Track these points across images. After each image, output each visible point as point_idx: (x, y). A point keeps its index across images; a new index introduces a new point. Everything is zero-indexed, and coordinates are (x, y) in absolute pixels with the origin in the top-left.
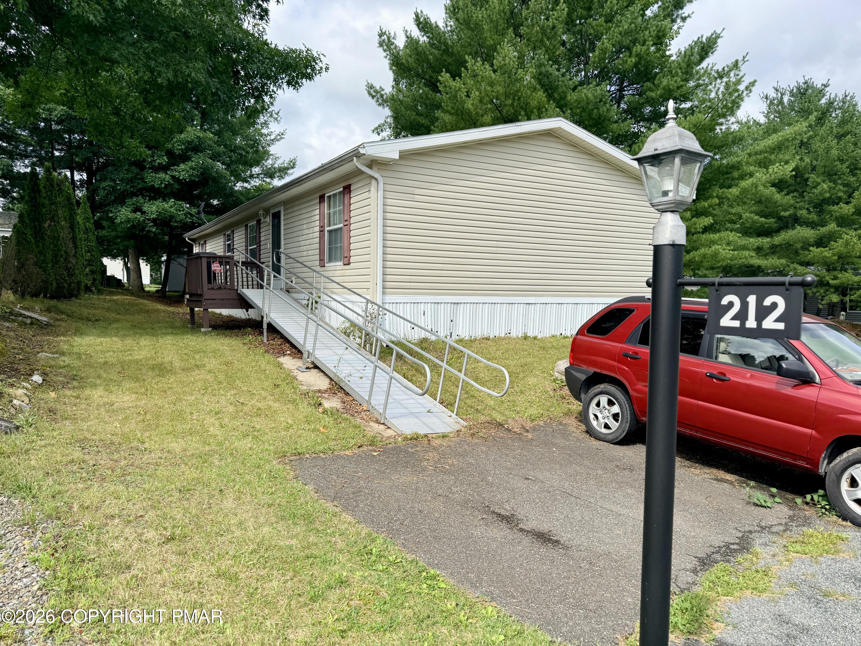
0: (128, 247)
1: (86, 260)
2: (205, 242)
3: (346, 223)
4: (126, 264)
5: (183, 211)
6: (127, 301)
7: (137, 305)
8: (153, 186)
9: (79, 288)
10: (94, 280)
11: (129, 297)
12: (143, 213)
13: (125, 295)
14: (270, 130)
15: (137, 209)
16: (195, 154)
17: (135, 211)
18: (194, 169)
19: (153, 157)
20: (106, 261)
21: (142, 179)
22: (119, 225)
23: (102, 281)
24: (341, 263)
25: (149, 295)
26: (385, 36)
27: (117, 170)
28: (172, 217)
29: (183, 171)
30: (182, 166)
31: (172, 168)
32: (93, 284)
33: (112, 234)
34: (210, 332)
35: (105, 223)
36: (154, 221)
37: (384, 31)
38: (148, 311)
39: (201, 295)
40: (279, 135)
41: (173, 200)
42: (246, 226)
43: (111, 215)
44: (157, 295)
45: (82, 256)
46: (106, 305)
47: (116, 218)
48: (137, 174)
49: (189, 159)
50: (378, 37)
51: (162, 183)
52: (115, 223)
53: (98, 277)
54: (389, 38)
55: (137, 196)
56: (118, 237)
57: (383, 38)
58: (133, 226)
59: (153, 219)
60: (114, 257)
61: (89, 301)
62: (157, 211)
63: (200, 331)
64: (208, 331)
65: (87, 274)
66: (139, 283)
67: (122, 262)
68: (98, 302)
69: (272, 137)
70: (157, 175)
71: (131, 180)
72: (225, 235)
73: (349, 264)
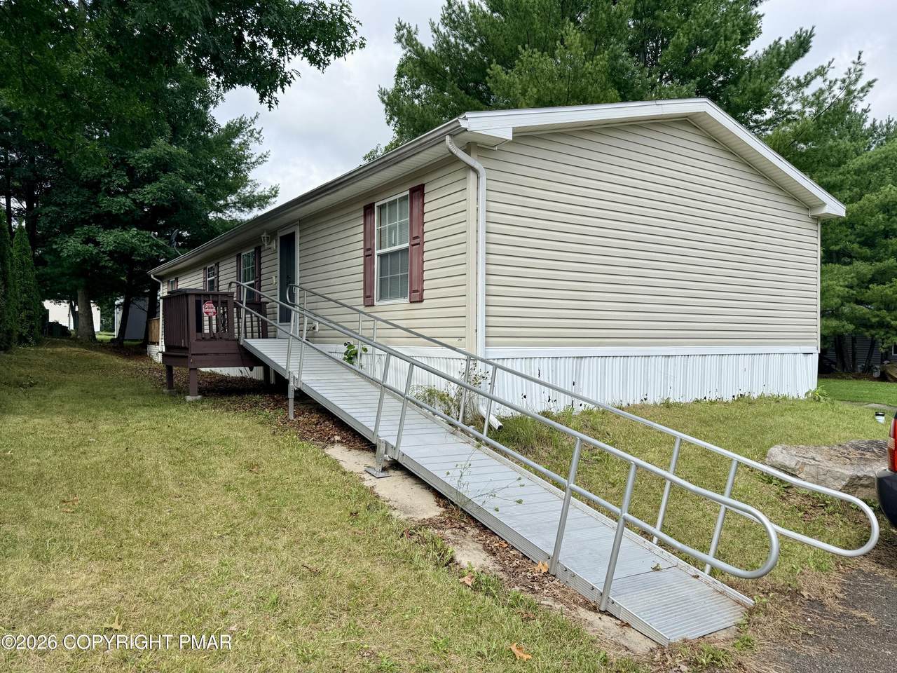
0: (76, 288)
1: (21, 303)
2: (177, 279)
3: (417, 241)
4: (72, 309)
5: (148, 242)
6: (73, 354)
7: (88, 359)
8: (110, 211)
9: (10, 339)
10: (32, 327)
11: (77, 349)
12: (97, 244)
13: (71, 346)
14: (250, 152)
15: (89, 240)
16: (165, 172)
17: (86, 242)
18: (162, 191)
19: (111, 177)
20: (48, 304)
21: (97, 204)
22: (65, 259)
23: (43, 329)
24: (407, 300)
25: (102, 346)
26: (405, 31)
27: (63, 192)
28: (133, 249)
29: (148, 193)
30: (148, 188)
31: (134, 190)
32: (30, 333)
33: (56, 270)
34: (202, 402)
35: (48, 258)
36: (111, 253)
37: (403, 24)
38: (102, 368)
39: (186, 349)
40: (261, 157)
41: (135, 229)
42: (239, 256)
43: (54, 247)
44: (112, 345)
45: (16, 297)
46: (47, 361)
47: (61, 251)
48: (89, 198)
49: (156, 179)
50: (396, 31)
51: (121, 208)
52: (60, 257)
53: (37, 323)
54: (409, 32)
55: (89, 224)
56: (63, 274)
57: (402, 32)
58: (84, 261)
59: (110, 251)
60: (58, 299)
61: (23, 356)
62: (115, 242)
63: (185, 400)
64: (197, 401)
65: (22, 320)
66: (90, 331)
67: (68, 306)
68: (36, 357)
69: (253, 160)
70: (115, 199)
71: (82, 205)
72: (205, 269)
73: (421, 301)
